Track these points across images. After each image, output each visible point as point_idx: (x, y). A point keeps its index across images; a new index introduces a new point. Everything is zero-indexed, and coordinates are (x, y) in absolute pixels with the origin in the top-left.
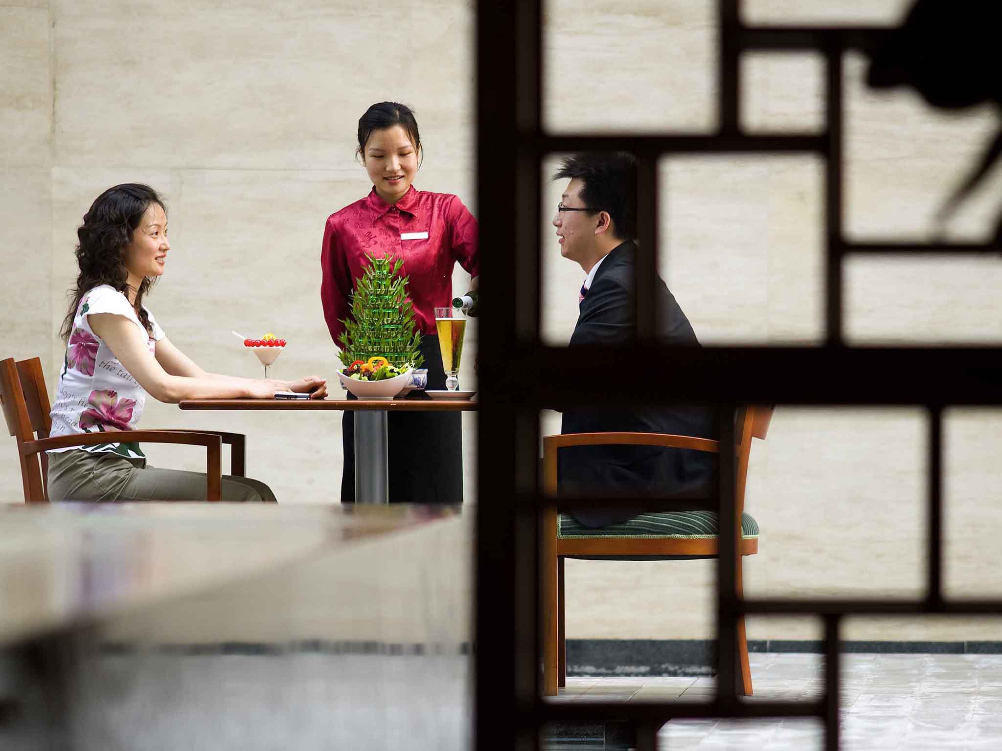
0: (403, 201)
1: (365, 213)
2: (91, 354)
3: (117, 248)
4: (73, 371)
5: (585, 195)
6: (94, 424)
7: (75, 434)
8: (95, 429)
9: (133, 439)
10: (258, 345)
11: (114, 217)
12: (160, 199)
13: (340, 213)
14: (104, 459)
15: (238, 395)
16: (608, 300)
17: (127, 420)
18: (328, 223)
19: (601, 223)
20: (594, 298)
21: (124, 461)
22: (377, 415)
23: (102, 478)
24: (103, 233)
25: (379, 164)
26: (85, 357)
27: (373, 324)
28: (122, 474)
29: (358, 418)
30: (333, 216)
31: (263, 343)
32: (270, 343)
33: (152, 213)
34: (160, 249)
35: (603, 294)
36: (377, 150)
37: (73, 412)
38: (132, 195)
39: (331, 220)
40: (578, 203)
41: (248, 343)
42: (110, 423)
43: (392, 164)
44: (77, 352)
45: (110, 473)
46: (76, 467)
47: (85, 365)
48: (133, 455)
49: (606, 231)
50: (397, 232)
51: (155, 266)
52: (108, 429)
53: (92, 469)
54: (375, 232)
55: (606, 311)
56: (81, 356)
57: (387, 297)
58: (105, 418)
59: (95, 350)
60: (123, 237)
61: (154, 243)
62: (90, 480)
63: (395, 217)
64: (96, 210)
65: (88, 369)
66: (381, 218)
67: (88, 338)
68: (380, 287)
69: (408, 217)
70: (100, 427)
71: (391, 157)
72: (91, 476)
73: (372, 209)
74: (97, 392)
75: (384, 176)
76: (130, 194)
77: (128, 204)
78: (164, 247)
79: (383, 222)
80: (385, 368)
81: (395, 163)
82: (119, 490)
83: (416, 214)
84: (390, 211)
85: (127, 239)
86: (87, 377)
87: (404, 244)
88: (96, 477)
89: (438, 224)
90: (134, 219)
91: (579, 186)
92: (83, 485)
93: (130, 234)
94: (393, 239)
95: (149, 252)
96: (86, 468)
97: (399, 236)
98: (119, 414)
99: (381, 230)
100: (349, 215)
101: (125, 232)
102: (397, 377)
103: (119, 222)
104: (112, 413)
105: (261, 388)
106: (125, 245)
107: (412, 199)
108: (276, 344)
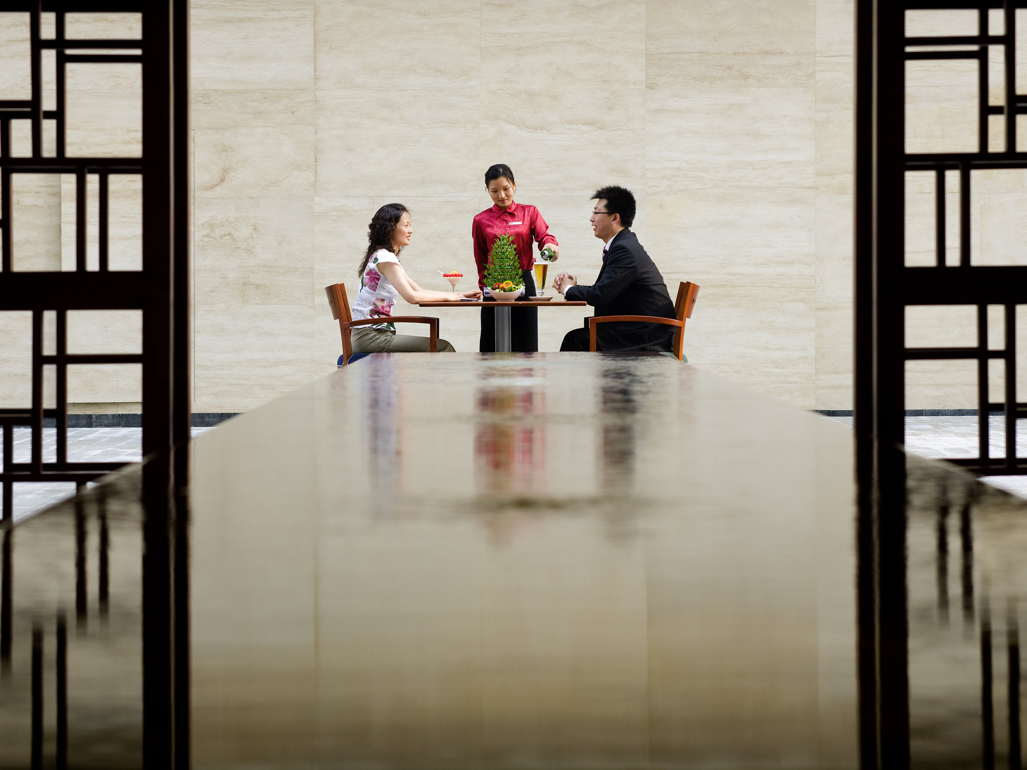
0: (509, 208)
1: (492, 214)
2: (377, 281)
3: (390, 231)
4: (366, 288)
5: (607, 206)
6: (376, 314)
7: (367, 319)
8: (376, 317)
9: (391, 321)
10: (450, 276)
11: (388, 218)
12: (407, 209)
13: (480, 214)
14: (380, 331)
15: (443, 300)
16: (620, 255)
17: (389, 312)
18: (475, 219)
19: (615, 219)
20: (613, 254)
21: (389, 332)
22: (506, 308)
23: (380, 340)
24: (383, 225)
25: (495, 195)
26: (373, 282)
27: (500, 266)
28: (389, 338)
29: (497, 310)
30: (477, 216)
31: (453, 275)
32: (456, 276)
33: (404, 217)
34: (408, 233)
35: (618, 252)
36: (493, 189)
37: (365, 309)
38: (396, 208)
39: (476, 218)
40: (604, 210)
41: (445, 276)
42: (383, 314)
43: (501, 195)
44: (369, 280)
45: (383, 338)
46: (367, 334)
47: (373, 286)
48: (392, 329)
49: (617, 223)
50: (507, 222)
51: (406, 241)
52: (382, 316)
53: (375, 335)
54: (497, 222)
55: (620, 259)
56: (371, 282)
57: (507, 253)
58: (381, 312)
59: (378, 279)
60: (392, 226)
61: (406, 230)
62: (374, 341)
63: (506, 216)
64: (379, 215)
65: (374, 288)
66: (499, 216)
67: (376, 273)
68: (503, 248)
69: (512, 215)
70: (378, 315)
71: (501, 192)
72: (375, 338)
73: (495, 212)
74: (377, 299)
75: (497, 199)
76: (394, 207)
77: (393, 212)
78: (410, 232)
79: (501, 219)
80: (512, 286)
81: (503, 194)
82: (387, 346)
83: (516, 214)
84: (504, 213)
85: (394, 227)
86: (373, 292)
87: (510, 227)
88: (376, 339)
89: (527, 219)
90: (397, 219)
91: (604, 202)
92: (371, 342)
93: (395, 225)
94: (505, 224)
95: (404, 233)
96: (372, 335)
97: (508, 223)
98: (385, 309)
99: (500, 222)
100: (485, 215)
101: (393, 224)
102: (517, 291)
103: (390, 220)
104: (383, 309)
105: (453, 297)
106: (393, 230)
107: (514, 207)
108: (459, 276)
